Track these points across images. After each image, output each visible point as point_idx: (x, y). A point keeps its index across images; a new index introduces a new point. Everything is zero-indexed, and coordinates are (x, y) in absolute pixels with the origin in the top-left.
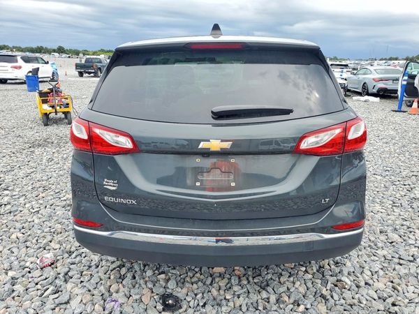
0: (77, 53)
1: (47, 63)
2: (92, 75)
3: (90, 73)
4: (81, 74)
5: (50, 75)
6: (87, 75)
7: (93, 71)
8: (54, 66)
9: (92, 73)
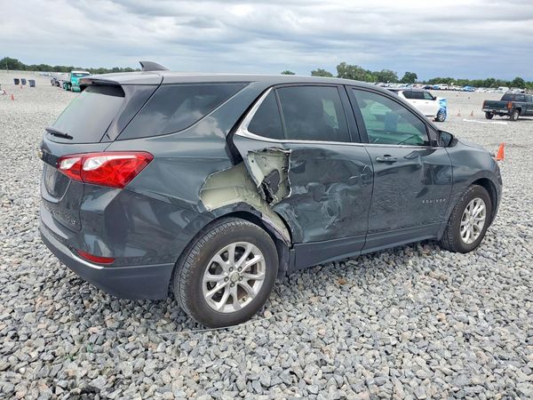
0: (488, 84)
1: (434, 99)
2: (505, 117)
3: (502, 114)
4: (489, 116)
5: (435, 114)
6: (498, 117)
7: (507, 112)
8: (444, 103)
9: (505, 114)
